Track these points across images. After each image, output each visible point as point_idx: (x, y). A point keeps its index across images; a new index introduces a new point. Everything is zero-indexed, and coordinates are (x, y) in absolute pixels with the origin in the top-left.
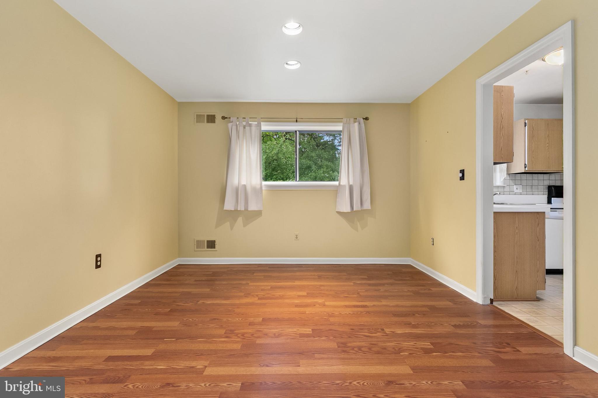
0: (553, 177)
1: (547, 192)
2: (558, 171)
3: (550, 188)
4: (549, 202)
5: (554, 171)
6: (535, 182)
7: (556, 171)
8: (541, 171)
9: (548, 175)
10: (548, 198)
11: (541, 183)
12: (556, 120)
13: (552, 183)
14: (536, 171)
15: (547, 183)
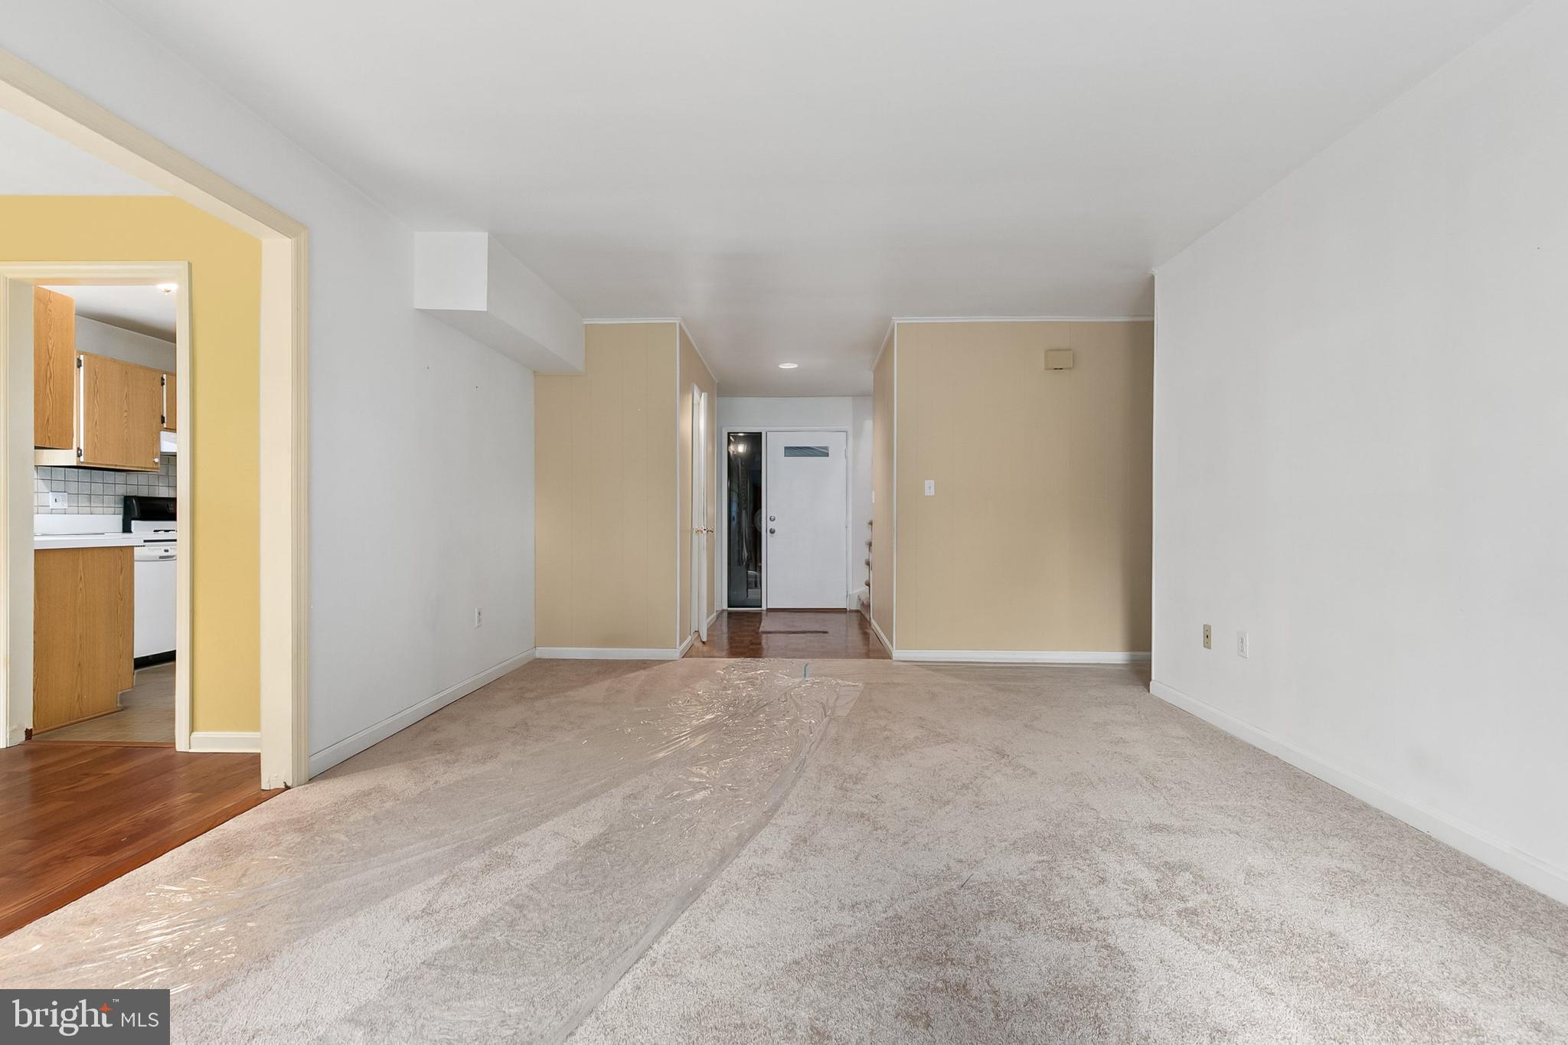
0: (133, 479)
1: (122, 509)
2: (145, 468)
3: (127, 500)
4: (127, 529)
5: (138, 467)
6: (97, 488)
7: (142, 468)
8: (112, 465)
9: (124, 474)
10: (123, 520)
11: (110, 490)
12: (141, 367)
13: (133, 491)
14: (102, 465)
15: (121, 490)
